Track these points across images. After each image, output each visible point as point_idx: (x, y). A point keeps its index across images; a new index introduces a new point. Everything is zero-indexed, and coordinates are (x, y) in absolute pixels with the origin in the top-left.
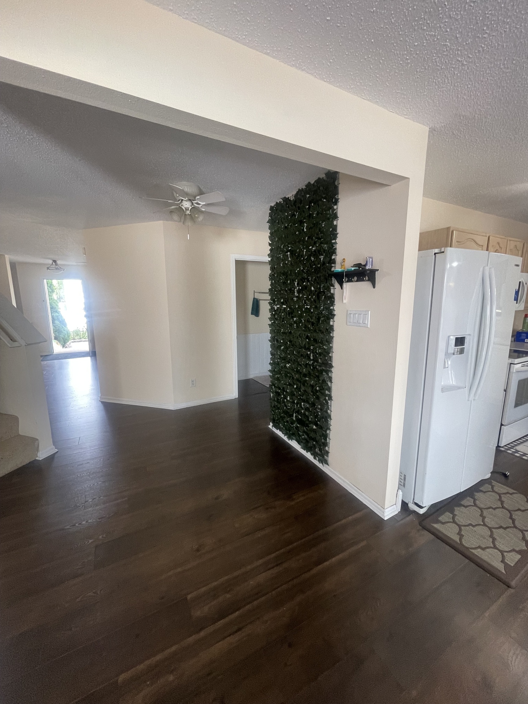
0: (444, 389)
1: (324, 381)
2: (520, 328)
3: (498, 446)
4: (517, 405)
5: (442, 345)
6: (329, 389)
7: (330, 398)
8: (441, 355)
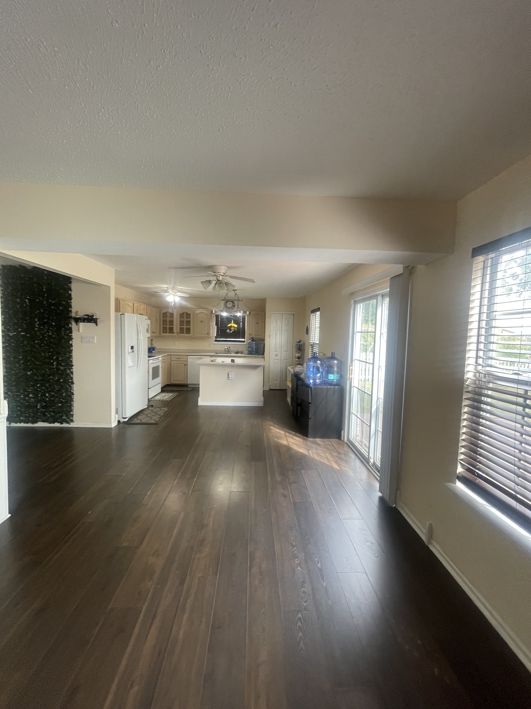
0: (129, 367)
1: (68, 375)
2: (150, 346)
3: (148, 399)
4: (153, 379)
5: (127, 351)
6: (72, 378)
7: (72, 383)
8: (127, 353)
